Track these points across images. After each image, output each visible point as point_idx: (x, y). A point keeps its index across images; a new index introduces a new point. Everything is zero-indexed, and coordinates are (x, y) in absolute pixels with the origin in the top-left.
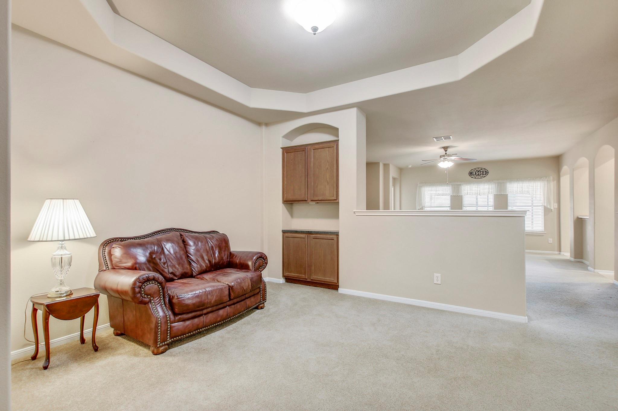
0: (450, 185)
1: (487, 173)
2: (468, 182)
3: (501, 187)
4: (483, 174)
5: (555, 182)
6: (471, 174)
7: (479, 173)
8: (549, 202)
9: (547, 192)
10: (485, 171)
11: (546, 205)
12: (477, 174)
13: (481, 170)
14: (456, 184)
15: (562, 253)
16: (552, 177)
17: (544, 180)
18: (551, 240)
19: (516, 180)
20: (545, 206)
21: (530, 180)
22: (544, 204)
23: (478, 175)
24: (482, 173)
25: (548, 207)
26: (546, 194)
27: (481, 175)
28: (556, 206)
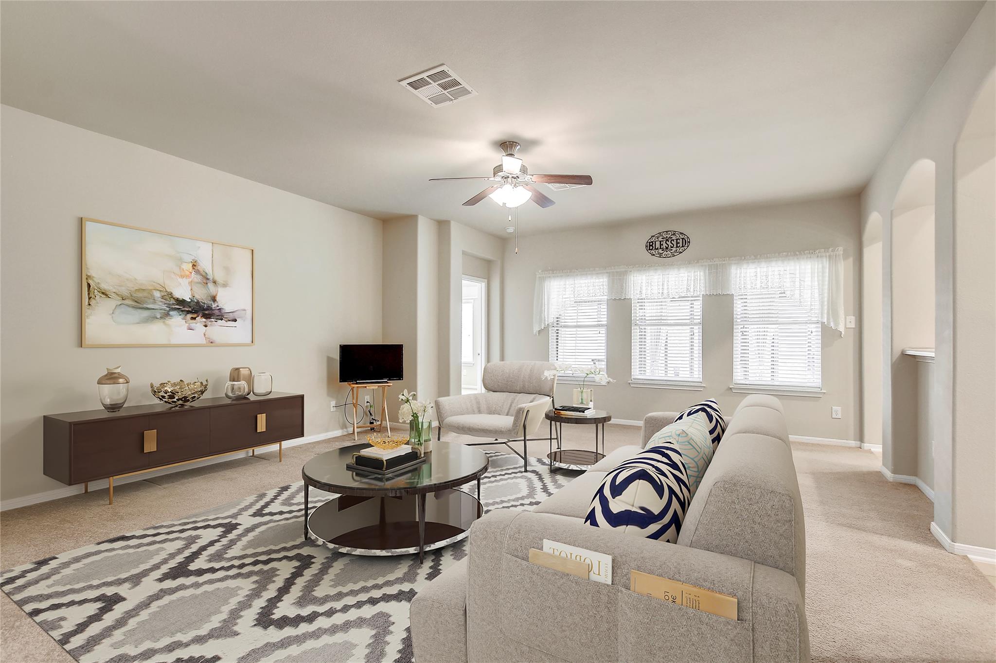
0: (604, 273)
1: (686, 242)
2: (642, 266)
3: (718, 275)
4: (677, 247)
5: (851, 260)
6: (651, 247)
7: (669, 243)
8: (833, 311)
9: (829, 287)
10: (683, 239)
11: (825, 320)
12: (665, 245)
13: (674, 238)
14: (617, 272)
15: (866, 446)
16: (841, 248)
17: (821, 257)
18: (838, 412)
19: (753, 257)
20: (823, 323)
21: (787, 256)
22: (822, 317)
23: (667, 248)
24: (675, 243)
25: (832, 324)
26: (826, 291)
27: (674, 249)
28: (852, 322)
